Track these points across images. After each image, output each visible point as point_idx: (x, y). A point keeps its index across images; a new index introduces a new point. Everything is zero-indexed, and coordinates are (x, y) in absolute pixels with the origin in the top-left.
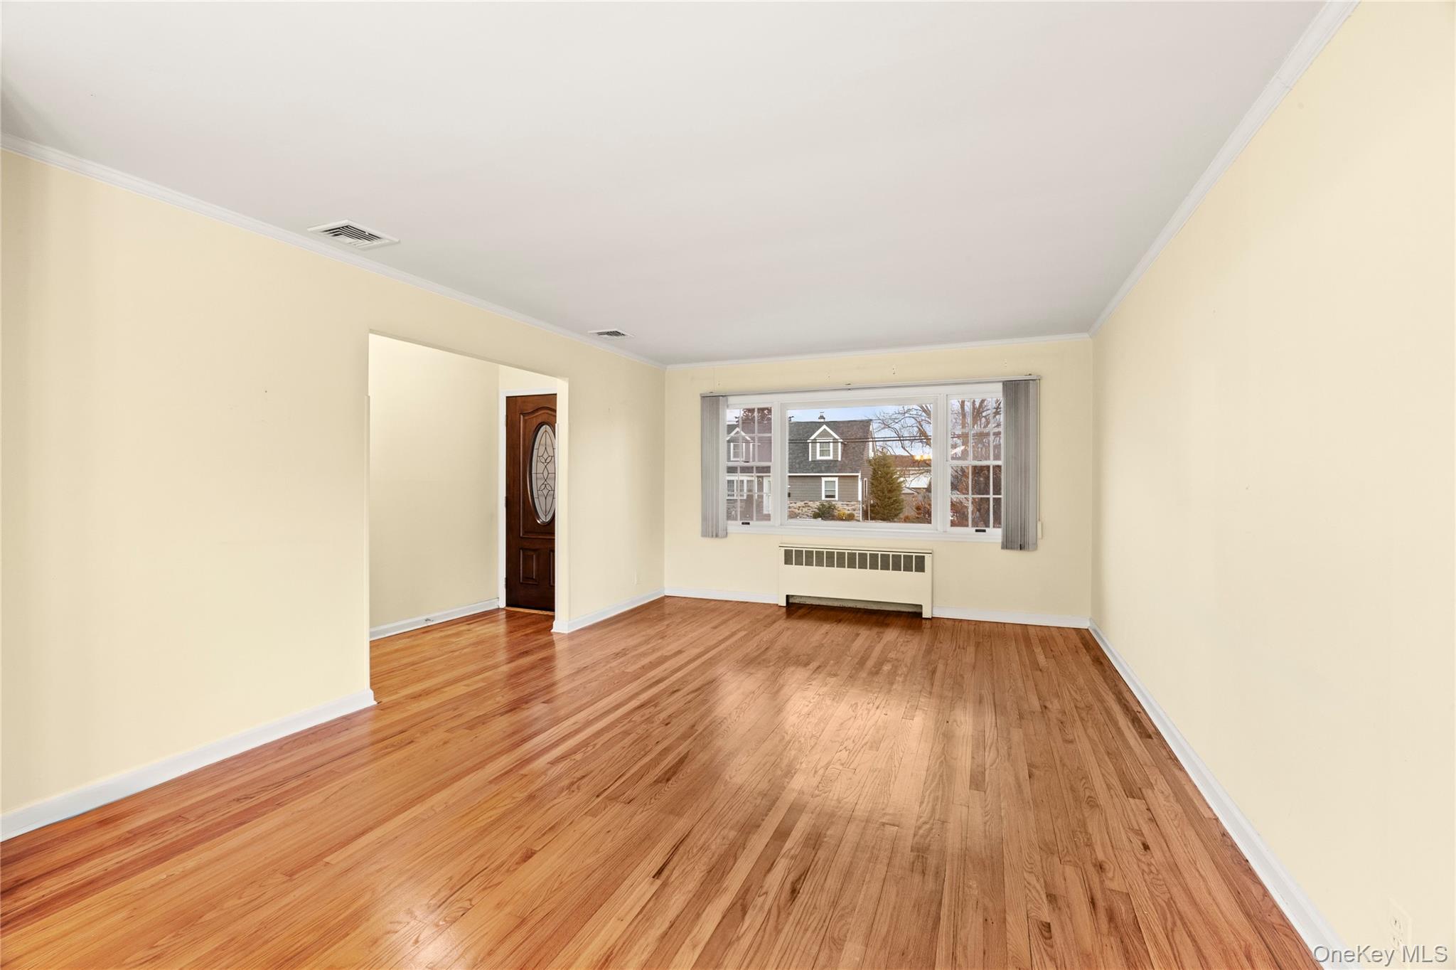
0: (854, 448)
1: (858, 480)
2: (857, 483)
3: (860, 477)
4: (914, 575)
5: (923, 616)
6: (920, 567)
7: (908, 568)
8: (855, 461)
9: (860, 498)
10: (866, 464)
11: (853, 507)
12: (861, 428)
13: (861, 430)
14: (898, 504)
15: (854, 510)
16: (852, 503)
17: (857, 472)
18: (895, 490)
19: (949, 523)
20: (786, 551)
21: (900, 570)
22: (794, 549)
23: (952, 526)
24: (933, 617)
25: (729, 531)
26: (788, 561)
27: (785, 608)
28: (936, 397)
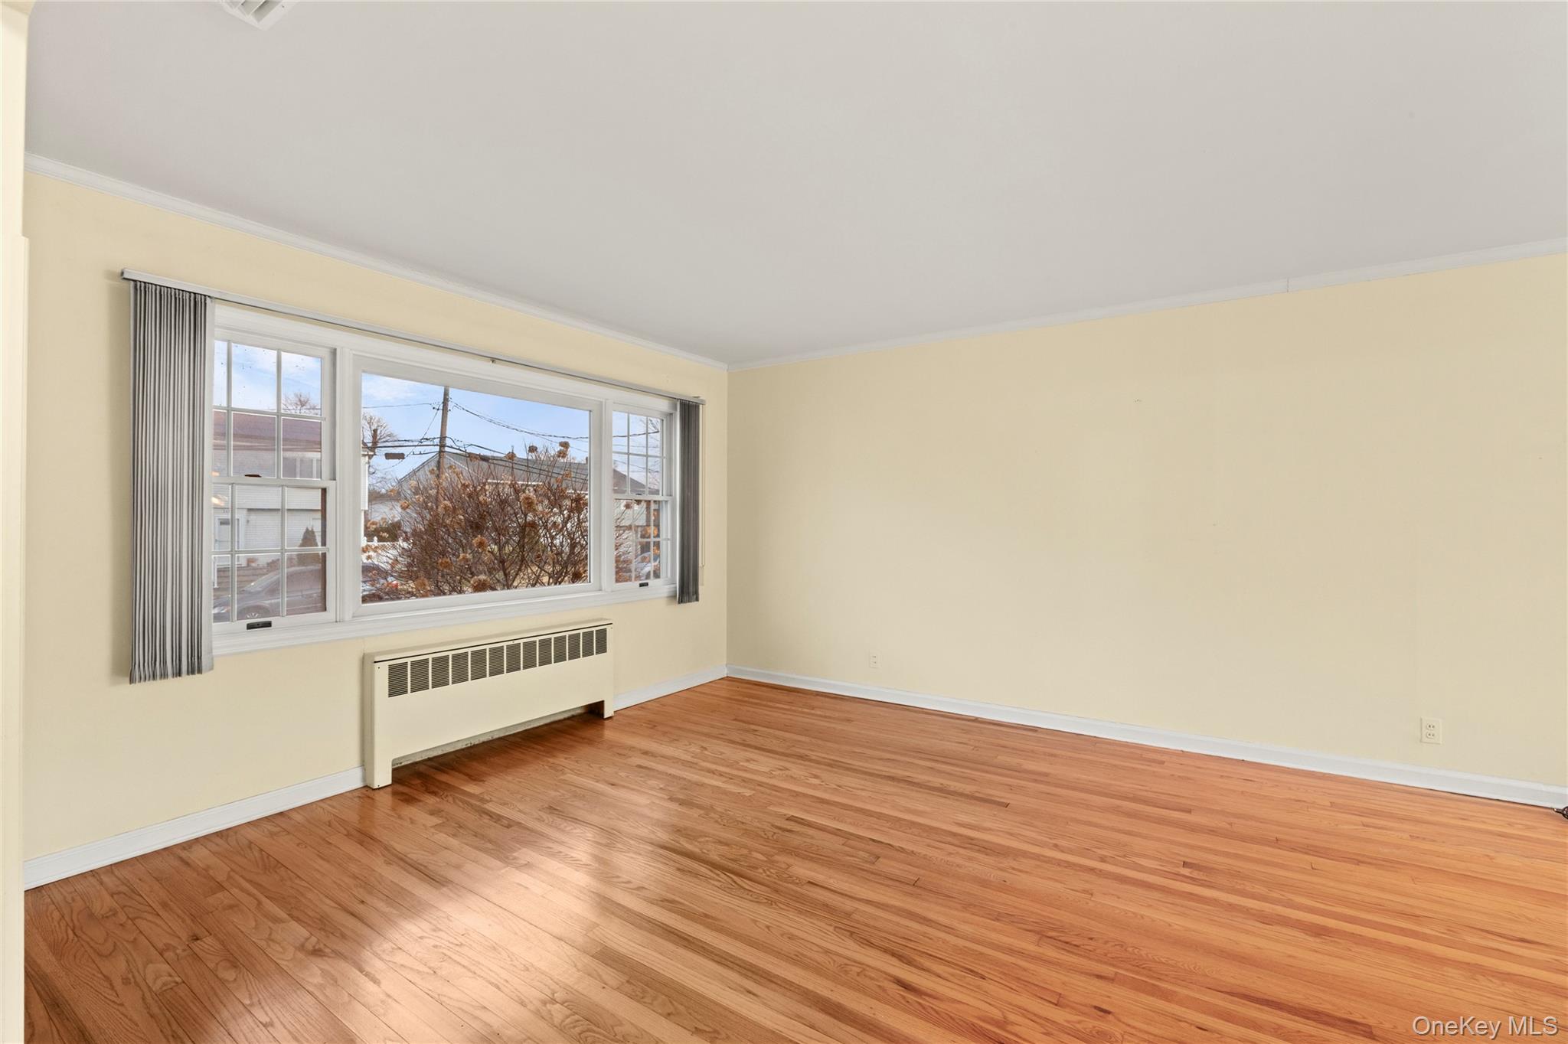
4: (595, 658)
5: (608, 717)
6: (602, 648)
7: (588, 652)
19: (614, 577)
20: (390, 667)
21: (579, 657)
22: (408, 660)
23: (617, 581)
24: (615, 712)
25: (215, 652)
26: (396, 688)
27: (389, 789)
28: (601, 402)
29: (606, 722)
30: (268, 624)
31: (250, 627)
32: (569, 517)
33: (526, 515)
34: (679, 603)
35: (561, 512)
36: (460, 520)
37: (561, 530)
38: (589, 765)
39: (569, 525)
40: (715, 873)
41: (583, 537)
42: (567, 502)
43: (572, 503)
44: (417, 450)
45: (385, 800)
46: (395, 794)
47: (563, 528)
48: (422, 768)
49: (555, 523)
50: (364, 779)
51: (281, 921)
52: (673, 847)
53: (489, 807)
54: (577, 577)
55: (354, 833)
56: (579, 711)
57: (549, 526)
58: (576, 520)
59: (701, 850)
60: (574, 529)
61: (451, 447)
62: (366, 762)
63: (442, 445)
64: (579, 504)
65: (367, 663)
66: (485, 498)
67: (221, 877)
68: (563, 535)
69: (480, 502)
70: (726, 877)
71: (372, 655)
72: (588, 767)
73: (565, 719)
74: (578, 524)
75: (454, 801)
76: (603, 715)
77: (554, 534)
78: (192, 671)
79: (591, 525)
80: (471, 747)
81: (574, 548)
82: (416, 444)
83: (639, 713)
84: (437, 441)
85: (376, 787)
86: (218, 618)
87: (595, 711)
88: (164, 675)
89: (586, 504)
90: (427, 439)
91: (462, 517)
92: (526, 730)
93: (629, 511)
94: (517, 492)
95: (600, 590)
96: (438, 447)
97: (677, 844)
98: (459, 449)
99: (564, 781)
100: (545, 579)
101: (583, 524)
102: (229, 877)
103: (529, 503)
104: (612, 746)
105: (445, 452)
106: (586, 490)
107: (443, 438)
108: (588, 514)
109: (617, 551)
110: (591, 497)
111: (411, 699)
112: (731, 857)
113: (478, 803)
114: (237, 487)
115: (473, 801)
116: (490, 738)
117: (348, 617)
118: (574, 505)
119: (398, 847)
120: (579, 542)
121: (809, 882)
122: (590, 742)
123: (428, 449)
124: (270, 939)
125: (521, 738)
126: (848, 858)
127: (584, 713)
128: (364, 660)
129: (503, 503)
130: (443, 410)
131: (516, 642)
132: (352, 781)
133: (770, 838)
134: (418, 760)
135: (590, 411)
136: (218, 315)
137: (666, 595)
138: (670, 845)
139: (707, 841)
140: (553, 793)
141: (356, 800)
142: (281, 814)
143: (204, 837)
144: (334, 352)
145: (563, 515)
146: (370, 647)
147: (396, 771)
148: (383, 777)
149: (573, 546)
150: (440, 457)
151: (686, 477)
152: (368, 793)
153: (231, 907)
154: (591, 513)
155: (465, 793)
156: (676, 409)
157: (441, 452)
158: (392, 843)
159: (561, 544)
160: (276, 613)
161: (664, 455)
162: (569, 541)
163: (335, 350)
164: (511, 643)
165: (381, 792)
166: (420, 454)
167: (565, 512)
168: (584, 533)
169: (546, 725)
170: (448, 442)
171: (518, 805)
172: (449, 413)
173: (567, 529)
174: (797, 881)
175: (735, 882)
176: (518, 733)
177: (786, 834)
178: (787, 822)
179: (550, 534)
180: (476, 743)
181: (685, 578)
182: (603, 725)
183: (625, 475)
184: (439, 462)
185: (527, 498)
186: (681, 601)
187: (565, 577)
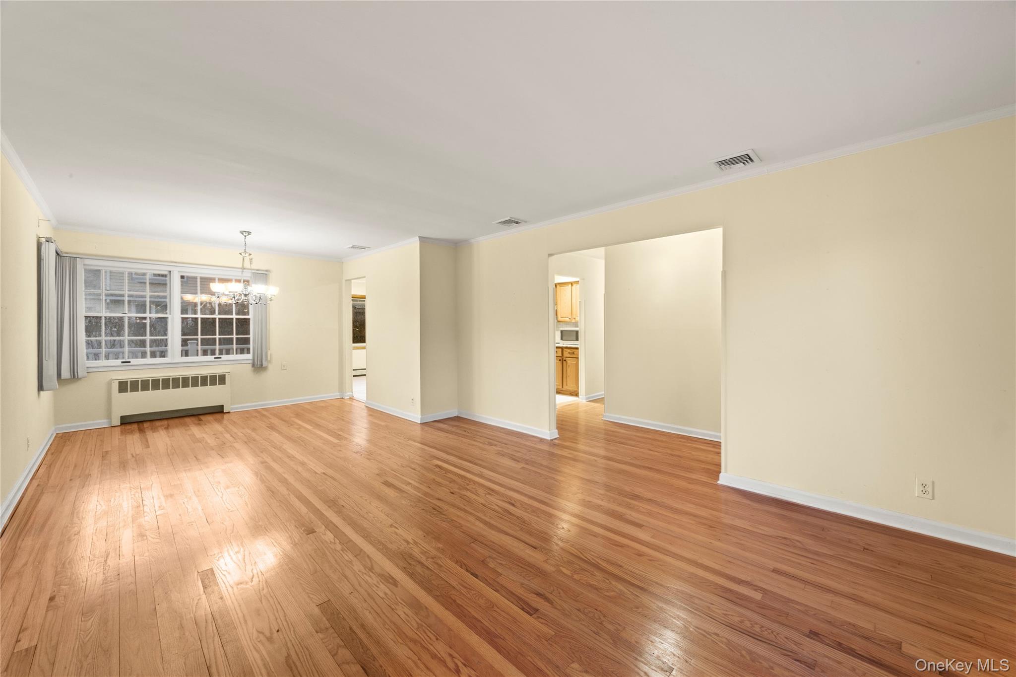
40: (596, 561)
59: (610, 583)
70: (588, 557)
97: (631, 590)
112: (586, 573)
121: (536, 549)
126: (503, 563)
133: (555, 588)
139: (607, 592)
174: (543, 550)
175: (581, 553)
177: (541, 591)
178: (538, 606)
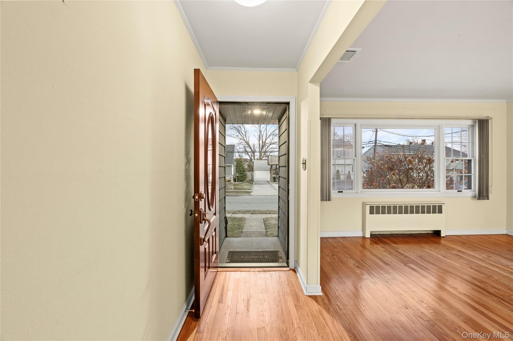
0: (229, 155)
1: (232, 167)
2: (232, 168)
3: (232, 166)
4: (437, 215)
5: (442, 236)
6: (440, 212)
7: (434, 212)
8: (231, 160)
9: (233, 174)
10: (234, 161)
11: (230, 177)
12: (231, 148)
13: (231, 149)
14: (246, 176)
15: (230, 178)
16: (230, 176)
17: (232, 164)
18: (245, 171)
19: (446, 188)
20: (370, 206)
21: (431, 213)
22: (375, 205)
23: (447, 189)
24: (446, 235)
25: (332, 197)
26: (371, 212)
27: (369, 239)
28: (440, 125)
29: (442, 238)
30: (342, 192)
31: (339, 192)
32: (426, 166)
33: (409, 166)
34: (478, 199)
35: (423, 164)
36: (386, 167)
37: (423, 170)
38: (435, 249)
39: (426, 168)
40: (490, 295)
41: (432, 173)
42: (425, 161)
43: (427, 161)
44: (368, 145)
45: (368, 241)
46: (371, 240)
47: (423, 169)
48: (378, 236)
49: (420, 168)
50: (363, 234)
51: (349, 258)
52: (471, 282)
53: (399, 251)
54: (429, 187)
55: (362, 245)
56: (430, 232)
57: (418, 169)
58: (429, 167)
59: (485, 287)
60: (428, 170)
61: (379, 143)
62: (364, 230)
63: (376, 143)
64: (430, 161)
65: (364, 204)
66: (394, 160)
67: (336, 246)
68: (423, 172)
69: (393, 161)
70: (496, 299)
71: (366, 202)
72: (434, 249)
73: (424, 234)
74: (429, 168)
75: (388, 246)
76: (440, 235)
77: (419, 172)
78: (329, 200)
79: (435, 169)
80: (392, 234)
81: (428, 177)
82: (367, 143)
83: (457, 238)
84: (374, 142)
85: (366, 237)
86: (333, 190)
87: (437, 233)
88: (324, 200)
89: (433, 161)
90: (371, 142)
91: (387, 166)
92: (410, 234)
93: (452, 163)
94: (406, 158)
95: (439, 191)
96: (374, 144)
98: (381, 144)
99: (425, 251)
100: (416, 187)
101: (432, 168)
102: (337, 247)
103: (410, 162)
104: (444, 246)
105: (377, 145)
106: (434, 155)
107: (376, 141)
108: (434, 165)
109: (447, 179)
110: (435, 158)
111: (375, 216)
112: (500, 294)
113: (395, 249)
114: (336, 160)
115: (394, 248)
116: (398, 233)
117: (359, 192)
118: (428, 162)
119: (374, 253)
120: (430, 175)
122: (435, 243)
123: (371, 145)
124: (347, 261)
125: (408, 235)
127: (433, 233)
128: (363, 203)
129: (401, 161)
130: (376, 132)
131: (407, 205)
132: (360, 234)
134: (376, 234)
135: (435, 129)
136: (333, 121)
137: (471, 196)
138: (469, 281)
139: (488, 285)
140: (421, 253)
141: (361, 239)
142: (345, 237)
143: (330, 237)
144: (356, 125)
145: (423, 165)
146: (365, 200)
147: (371, 235)
148: (368, 235)
149: (427, 176)
150: (375, 147)
151: (481, 149)
152: (364, 238)
153: (339, 252)
154: (435, 165)
155: (391, 245)
156: (476, 123)
157: (375, 145)
158: (372, 251)
159: (423, 176)
160: (344, 189)
161: (470, 141)
162: (426, 174)
163: (356, 124)
164: (405, 205)
165: (368, 239)
166: (369, 146)
167: (424, 164)
168: (432, 172)
169: (418, 234)
170: (378, 142)
171: (409, 253)
172: (378, 132)
173: (425, 170)
176: (407, 234)
179: (418, 172)
180: (394, 233)
181: (481, 190)
182: (440, 239)
183: (451, 148)
184: (375, 149)
185: (409, 160)
186: (479, 199)
187: (424, 187)
